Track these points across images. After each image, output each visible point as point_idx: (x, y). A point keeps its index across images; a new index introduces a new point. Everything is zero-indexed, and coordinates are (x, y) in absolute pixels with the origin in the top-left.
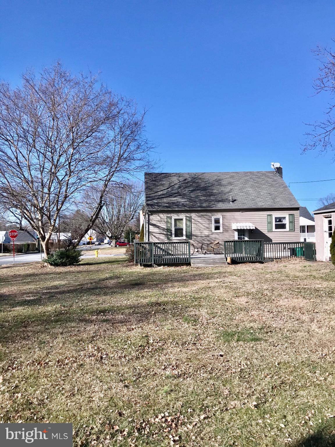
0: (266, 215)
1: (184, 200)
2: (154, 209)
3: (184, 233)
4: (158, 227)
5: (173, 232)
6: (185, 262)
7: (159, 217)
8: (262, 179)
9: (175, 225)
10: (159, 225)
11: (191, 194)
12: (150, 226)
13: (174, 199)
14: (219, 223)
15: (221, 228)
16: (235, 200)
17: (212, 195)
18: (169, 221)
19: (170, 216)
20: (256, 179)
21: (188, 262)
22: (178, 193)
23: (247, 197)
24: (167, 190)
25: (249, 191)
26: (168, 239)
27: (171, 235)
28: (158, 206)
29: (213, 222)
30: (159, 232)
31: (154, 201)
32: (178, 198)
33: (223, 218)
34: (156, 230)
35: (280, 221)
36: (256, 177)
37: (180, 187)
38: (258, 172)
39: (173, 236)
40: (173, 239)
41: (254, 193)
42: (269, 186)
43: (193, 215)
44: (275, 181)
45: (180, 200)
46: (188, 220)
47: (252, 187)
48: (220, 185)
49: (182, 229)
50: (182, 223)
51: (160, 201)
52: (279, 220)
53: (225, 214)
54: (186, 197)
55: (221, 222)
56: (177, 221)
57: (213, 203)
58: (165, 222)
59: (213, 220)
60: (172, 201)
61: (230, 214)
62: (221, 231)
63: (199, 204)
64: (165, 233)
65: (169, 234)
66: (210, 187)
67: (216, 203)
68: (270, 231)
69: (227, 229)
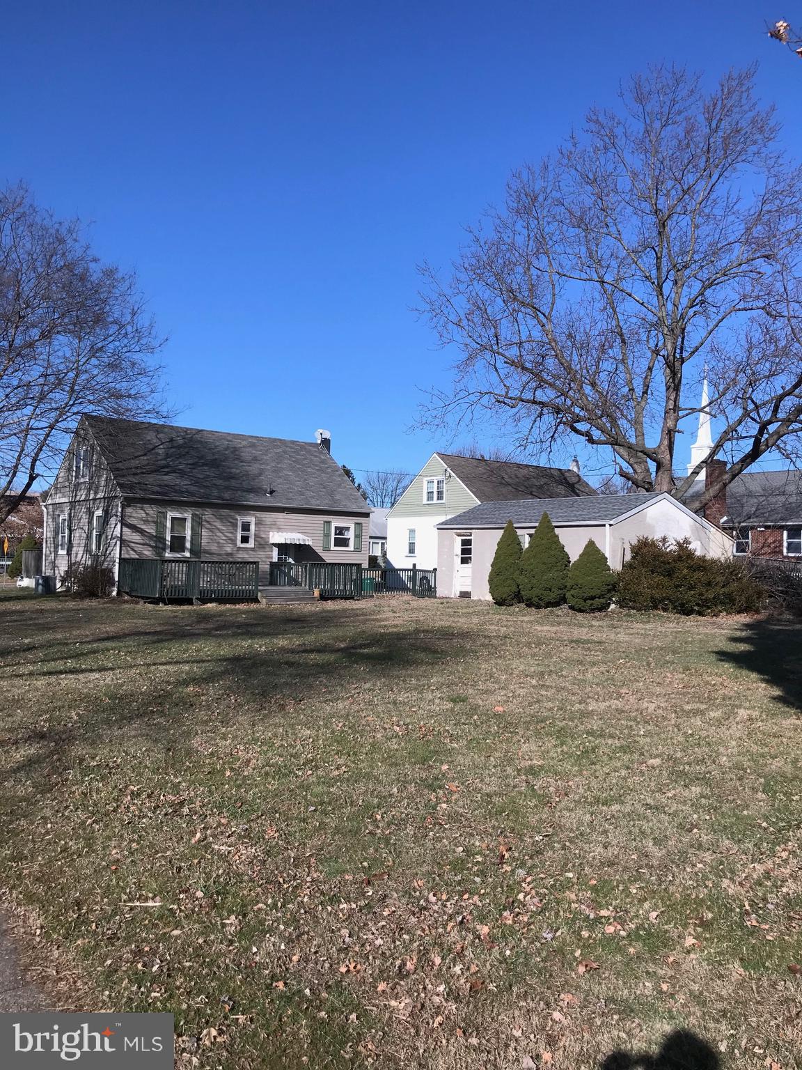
0: (322, 522)
1: (186, 482)
2: (134, 496)
3: (188, 545)
4: (141, 532)
5: (168, 543)
7: (142, 512)
8: (303, 456)
9: (173, 530)
10: (142, 527)
11: (194, 471)
12: (125, 529)
13: (166, 479)
14: (249, 530)
15: (252, 541)
16: (274, 491)
17: (232, 478)
18: (162, 520)
19: (163, 511)
20: (293, 455)
22: (169, 465)
23: (290, 488)
24: (144, 458)
25: (288, 475)
26: (158, 554)
27: (164, 548)
28: (140, 489)
29: (239, 529)
30: (142, 542)
31: (130, 479)
32: (171, 477)
33: (258, 523)
34: (136, 537)
35: (341, 533)
36: (292, 451)
37: (167, 455)
38: (293, 442)
39: (168, 551)
40: (167, 555)
41: (298, 481)
43: (208, 514)
44: (323, 462)
45: (177, 481)
46: (196, 521)
47: (291, 468)
48: (239, 458)
49: (184, 538)
50: (184, 528)
52: (340, 531)
53: (259, 514)
54: (185, 476)
55: (252, 527)
56: (175, 522)
57: (239, 493)
58: (153, 522)
59: (240, 524)
60: (166, 482)
61: (268, 516)
62: (251, 544)
63: (215, 493)
64: (153, 543)
65: (161, 546)
66: (223, 461)
67: (244, 494)
68: (327, 549)
69: (262, 542)
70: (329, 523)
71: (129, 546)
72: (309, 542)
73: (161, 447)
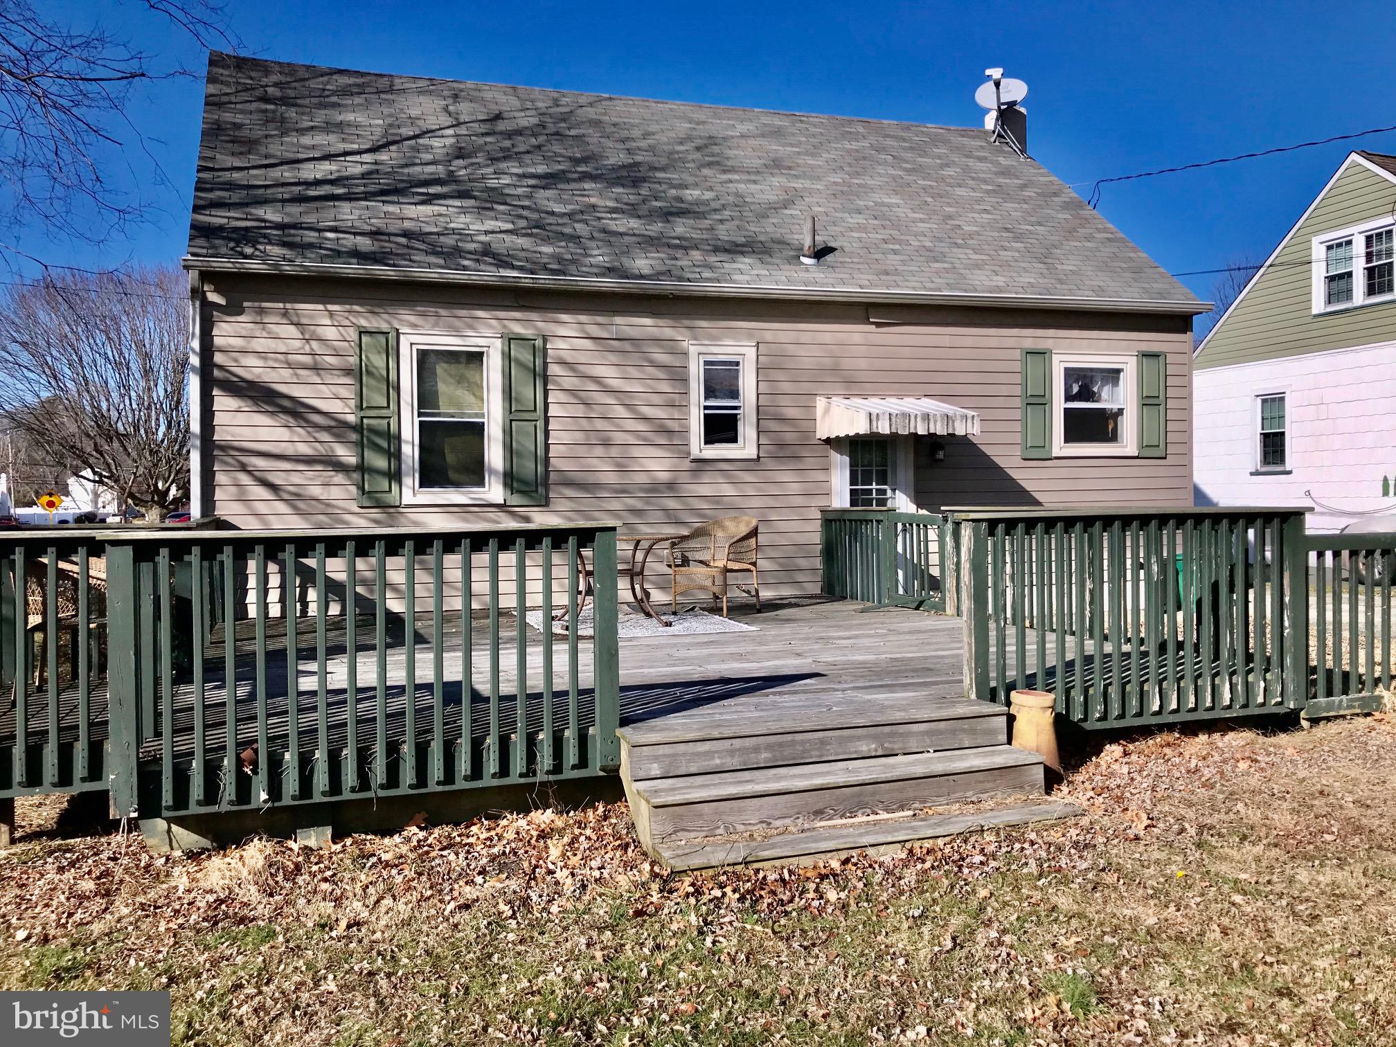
0: (1017, 354)
1: (490, 224)
2: (255, 266)
3: (494, 456)
4: (295, 411)
5: (410, 451)
6: (557, 769)
7: (292, 331)
8: (940, 158)
9: (426, 399)
10: (296, 392)
11: (541, 194)
12: (222, 402)
13: (417, 214)
14: (734, 394)
15: (747, 431)
16: (832, 250)
17: (683, 213)
18: (378, 361)
19: (384, 327)
20: (909, 155)
21: (595, 769)
22: (451, 178)
23: (894, 240)
24: (367, 158)
25: (889, 206)
26: (375, 501)
27: (395, 476)
28: (284, 244)
30: (300, 448)
31: (260, 212)
32: (443, 210)
33: (769, 365)
34: (275, 433)
35: (1086, 393)
36: (904, 148)
37: (460, 153)
39: (410, 481)
40: (408, 498)
41: (922, 221)
42: (988, 192)
44: (1005, 172)
45: (460, 222)
46: (521, 364)
47: (899, 187)
49: (477, 430)
50: (476, 389)
51: (310, 219)
53: (772, 330)
54: (502, 208)
55: (748, 383)
56: (441, 369)
57: (696, 255)
58: (348, 372)
59: (696, 372)
60: (407, 225)
61: (806, 338)
62: (746, 446)
63: (599, 257)
64: (346, 454)
65: (381, 463)
66: (663, 169)
67: (712, 259)
68: (1038, 454)
69: (790, 437)
70: (1042, 354)
71: (244, 468)
72: (968, 426)
73: (450, 132)
